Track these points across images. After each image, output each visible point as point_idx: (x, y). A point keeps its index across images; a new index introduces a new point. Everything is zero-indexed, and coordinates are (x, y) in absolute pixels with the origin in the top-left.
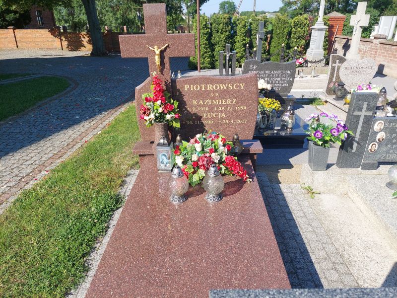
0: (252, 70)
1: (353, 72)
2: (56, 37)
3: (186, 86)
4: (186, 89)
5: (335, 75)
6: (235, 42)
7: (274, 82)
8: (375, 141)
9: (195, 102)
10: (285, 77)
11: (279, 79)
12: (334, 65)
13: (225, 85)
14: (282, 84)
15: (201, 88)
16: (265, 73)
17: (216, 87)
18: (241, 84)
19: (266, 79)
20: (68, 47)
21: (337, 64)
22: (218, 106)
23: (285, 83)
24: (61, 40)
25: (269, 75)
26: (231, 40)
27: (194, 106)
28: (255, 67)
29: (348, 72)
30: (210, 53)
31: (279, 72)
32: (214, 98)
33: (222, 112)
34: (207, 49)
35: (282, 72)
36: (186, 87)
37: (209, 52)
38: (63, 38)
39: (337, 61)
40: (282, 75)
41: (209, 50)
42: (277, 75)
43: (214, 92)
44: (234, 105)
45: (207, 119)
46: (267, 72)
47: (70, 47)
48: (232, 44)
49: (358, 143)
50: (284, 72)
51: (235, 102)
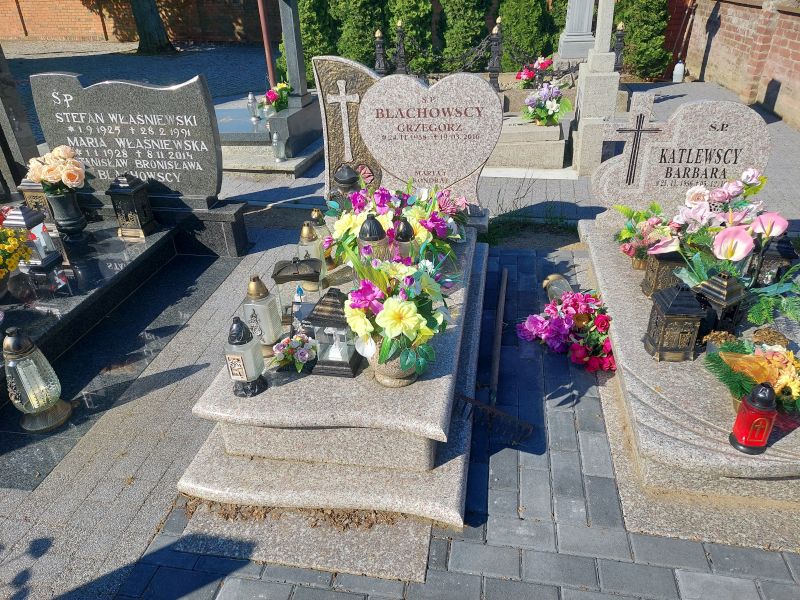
0: (62, 108)
1: (409, 129)
2: (92, 10)
5: (347, 139)
6: (392, 15)
7: (150, 155)
10: (182, 137)
11: (164, 144)
12: (331, 99)
14: (180, 163)
16: (108, 122)
19: (121, 142)
20: (115, 33)
21: (343, 98)
23: (188, 160)
24: (102, 16)
25: (124, 128)
26: (379, 10)
28: (68, 98)
29: (390, 127)
30: (325, 44)
31: (155, 120)
34: (314, 33)
35: (164, 121)
37: (322, 41)
38: (104, 11)
39: (341, 84)
40: (167, 130)
41: (320, 36)
42: (150, 130)
46: (113, 118)
47: (119, 33)
48: (384, 19)
50: (170, 119)
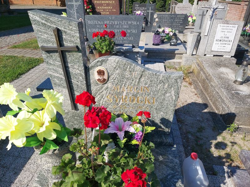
1: (181, 9)
3: (95, 1)
4: (95, 3)
5: (173, 11)
8: (155, 22)
9: (98, 8)
12: (172, 6)
15: (100, 2)
17: (105, 2)
22: (106, 9)
28: (138, 5)
29: (179, 9)
32: (105, 6)
33: (108, 12)
39: (174, 4)
43: (105, 4)
46: (143, 8)
49: (150, 23)
51: (112, 8)
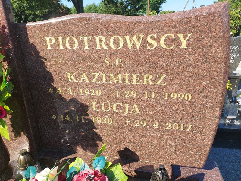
3: (47, 39)
4: (49, 48)
13: (138, 38)
18: (181, 36)
27: (70, 84)
33: (131, 102)
36: (49, 41)
43: (112, 55)
44: (161, 87)
45: (99, 114)
51: (164, 81)
